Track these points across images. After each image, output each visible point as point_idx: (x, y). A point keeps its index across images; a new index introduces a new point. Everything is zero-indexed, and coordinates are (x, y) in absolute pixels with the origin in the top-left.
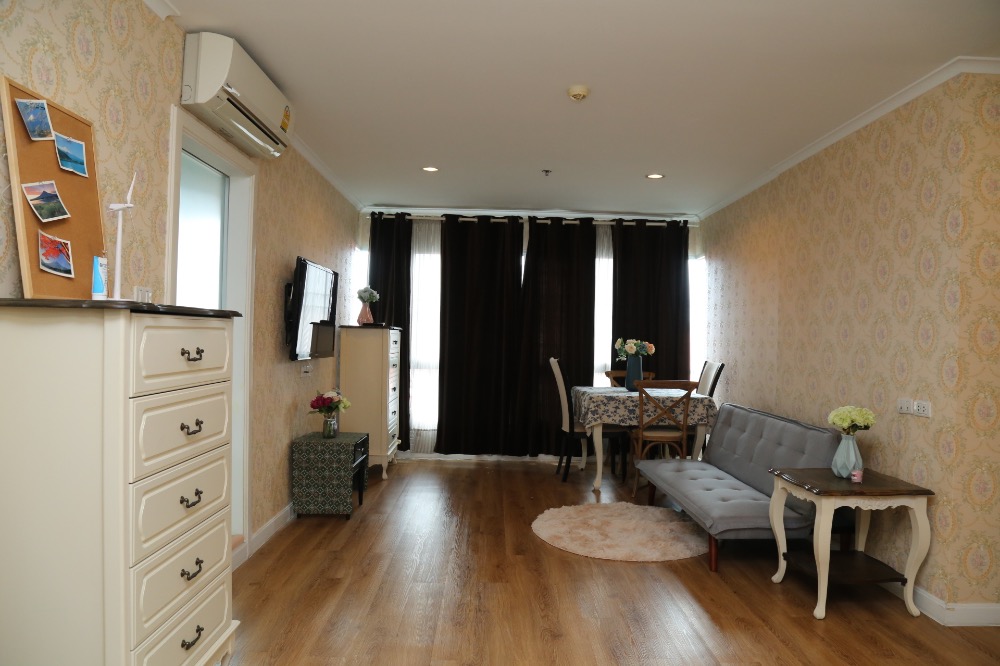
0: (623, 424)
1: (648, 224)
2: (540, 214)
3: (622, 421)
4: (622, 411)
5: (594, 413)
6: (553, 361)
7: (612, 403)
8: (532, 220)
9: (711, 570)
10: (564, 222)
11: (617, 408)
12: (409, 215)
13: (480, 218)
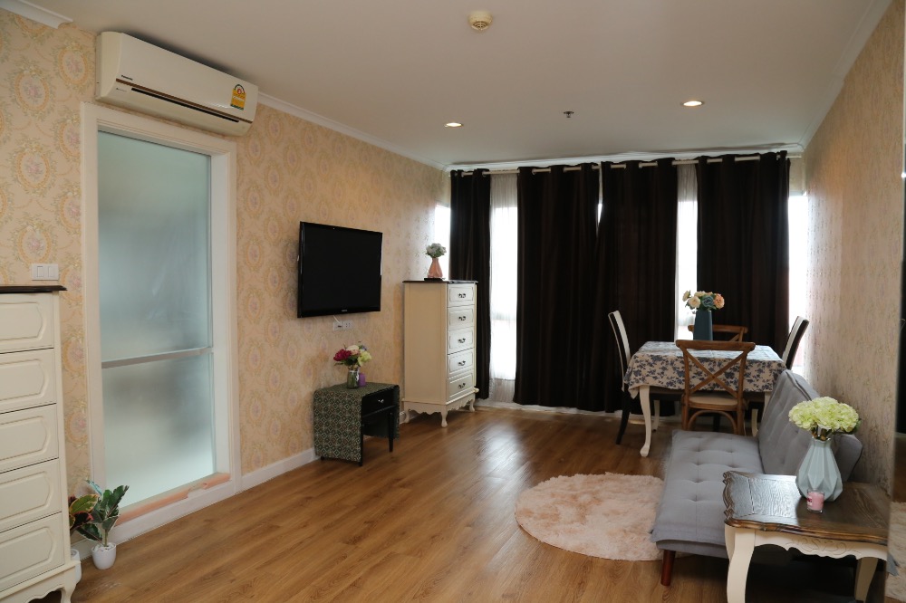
0: (671, 388)
1: (737, 159)
2: (616, 159)
3: (671, 384)
4: (670, 373)
5: (638, 373)
6: (617, 315)
7: (659, 363)
8: (606, 165)
9: (662, 583)
10: (641, 166)
11: (664, 369)
12: (487, 170)
13: (553, 167)
